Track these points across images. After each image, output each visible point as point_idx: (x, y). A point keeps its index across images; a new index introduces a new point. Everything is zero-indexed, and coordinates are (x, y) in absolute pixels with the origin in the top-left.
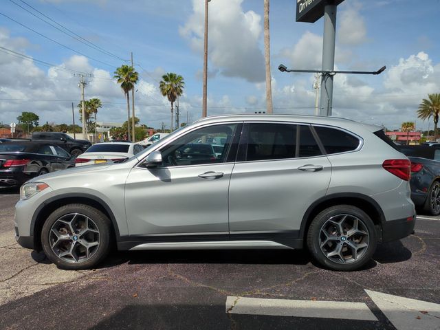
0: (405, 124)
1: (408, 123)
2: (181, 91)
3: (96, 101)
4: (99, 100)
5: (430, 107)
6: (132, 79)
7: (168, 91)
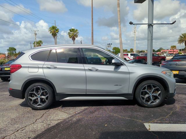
0: (172, 46)
1: (173, 46)
2: (77, 36)
3: (41, 42)
4: (41, 41)
5: (183, 39)
6: (56, 32)
7: (72, 36)
